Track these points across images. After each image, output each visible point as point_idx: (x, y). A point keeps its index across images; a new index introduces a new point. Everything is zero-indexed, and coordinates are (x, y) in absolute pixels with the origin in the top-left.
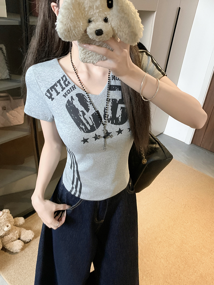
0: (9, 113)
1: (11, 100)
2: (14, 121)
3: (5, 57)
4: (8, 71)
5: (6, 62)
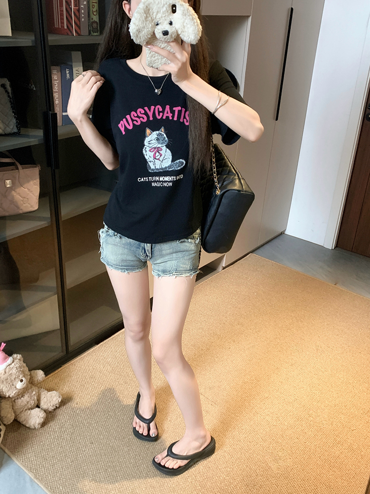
0: (16, 192)
1: (18, 170)
2: (24, 205)
3: (10, 99)
4: (14, 121)
5: (12, 107)
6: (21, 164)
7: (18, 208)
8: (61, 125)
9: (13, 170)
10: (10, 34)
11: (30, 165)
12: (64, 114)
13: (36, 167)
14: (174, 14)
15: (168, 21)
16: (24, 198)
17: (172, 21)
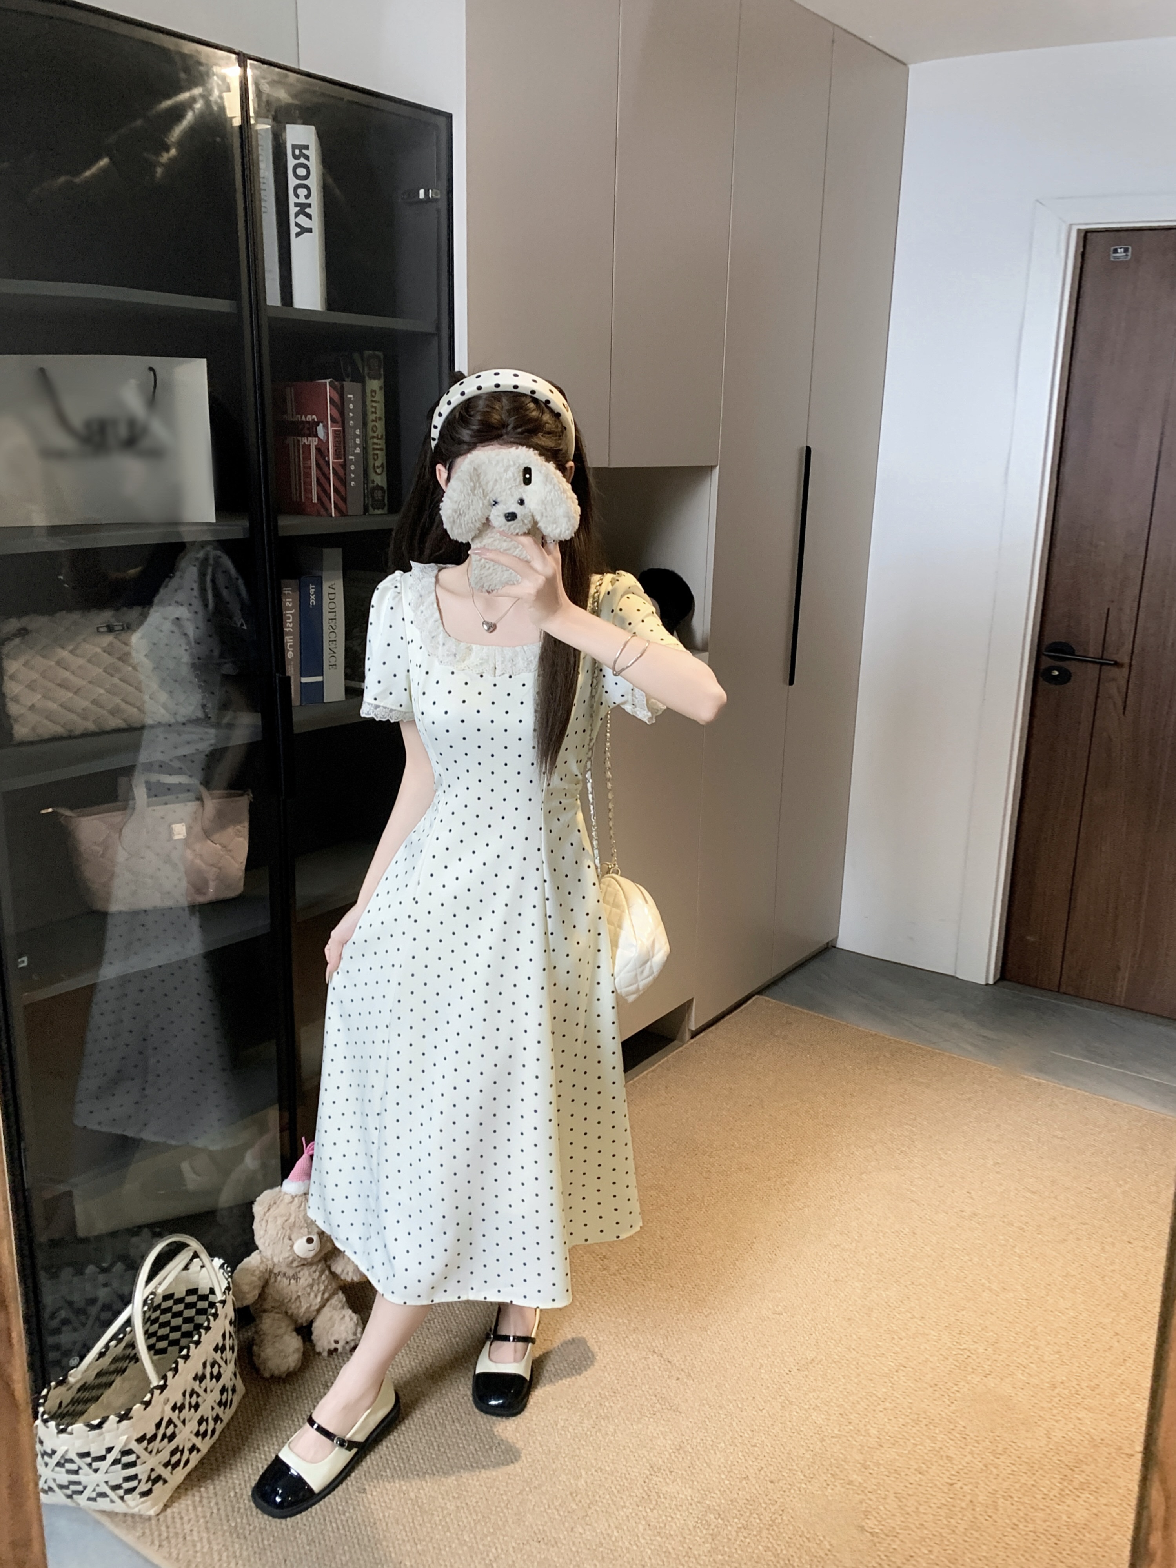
1: (202, 803)
8: (299, 703)
12: (304, 679)
13: (242, 795)
14: (528, 487)
15: (517, 498)
17: (525, 498)
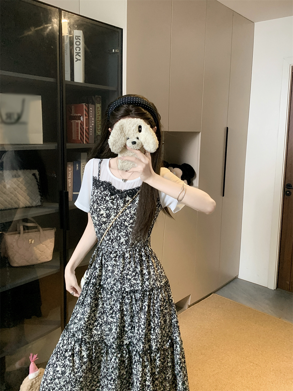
0: (36, 247)
1: (40, 231)
2: (42, 257)
3: (38, 182)
4: (39, 197)
5: (38, 188)
6: (42, 228)
7: (37, 259)
8: (72, 200)
9: (35, 232)
10: (42, 143)
11: (48, 228)
12: (74, 193)
13: (52, 229)
14: (140, 133)
15: (136, 137)
16: (42, 252)
